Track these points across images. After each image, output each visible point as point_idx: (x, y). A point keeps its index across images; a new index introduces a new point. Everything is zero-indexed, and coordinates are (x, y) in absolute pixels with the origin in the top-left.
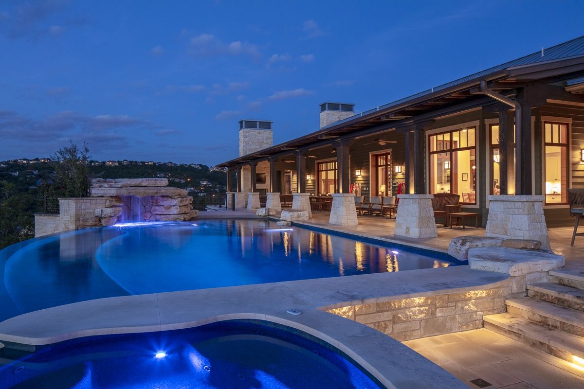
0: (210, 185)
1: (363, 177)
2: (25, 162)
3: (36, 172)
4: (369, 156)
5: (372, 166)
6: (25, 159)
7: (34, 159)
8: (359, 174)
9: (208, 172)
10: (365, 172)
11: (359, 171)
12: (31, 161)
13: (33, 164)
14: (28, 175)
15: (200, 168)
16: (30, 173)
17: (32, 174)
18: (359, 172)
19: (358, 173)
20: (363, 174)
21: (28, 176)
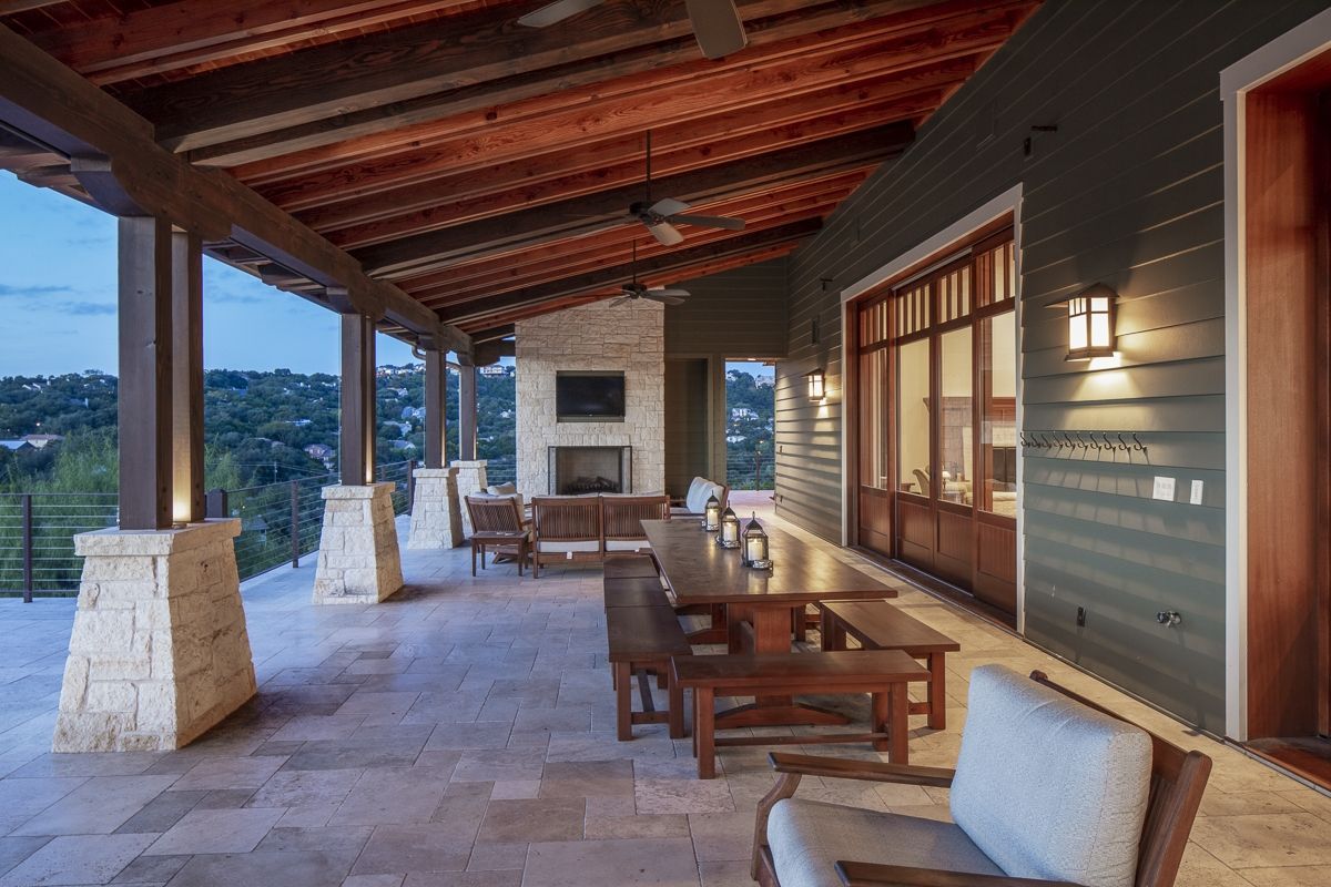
0: (755, 416)
1: (1138, 364)
2: (389, 371)
3: (403, 392)
4: (1215, 111)
5: (1264, 238)
6: (389, 367)
7: (404, 365)
8: (1101, 339)
9: (751, 389)
10: (1159, 321)
11: (1100, 303)
12: (399, 369)
13: (402, 375)
14: (387, 397)
15: (734, 379)
16: (391, 394)
17: (396, 394)
18: (1101, 323)
19: (1085, 325)
20: (1138, 336)
21: (387, 400)
